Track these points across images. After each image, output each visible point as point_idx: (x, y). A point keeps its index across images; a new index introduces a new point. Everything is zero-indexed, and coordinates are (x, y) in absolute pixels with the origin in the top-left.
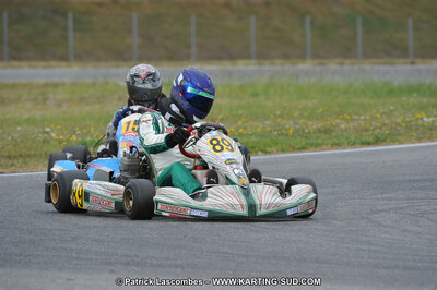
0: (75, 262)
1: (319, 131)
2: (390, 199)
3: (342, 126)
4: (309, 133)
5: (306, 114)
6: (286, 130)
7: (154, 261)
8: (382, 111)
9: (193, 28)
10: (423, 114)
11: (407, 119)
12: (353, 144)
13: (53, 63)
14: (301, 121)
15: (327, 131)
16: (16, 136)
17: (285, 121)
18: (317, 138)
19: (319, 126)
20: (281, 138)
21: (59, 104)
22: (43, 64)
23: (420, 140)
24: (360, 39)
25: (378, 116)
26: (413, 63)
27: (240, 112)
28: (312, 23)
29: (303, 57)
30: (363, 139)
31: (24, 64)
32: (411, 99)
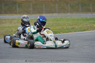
0: (18, 57)
1: (72, 28)
2: (87, 43)
3: (76, 27)
4: (69, 29)
5: (68, 25)
6: (64, 28)
7: (36, 57)
8: (85, 24)
9: (44, 6)
10: (94, 24)
11: (91, 26)
12: (79, 31)
13: (13, 14)
14: (67, 26)
15: (73, 28)
16: (5, 30)
17: (64, 26)
18: (71, 30)
19: (72, 27)
20: (63, 30)
21: (15, 23)
22: (11, 15)
23: (93, 30)
24: (80, 8)
25: (84, 25)
26: (92, 13)
27: (54, 25)
28: (70, 5)
29: (68, 12)
30: (81, 30)
31: (7, 15)
32: (91, 21)
